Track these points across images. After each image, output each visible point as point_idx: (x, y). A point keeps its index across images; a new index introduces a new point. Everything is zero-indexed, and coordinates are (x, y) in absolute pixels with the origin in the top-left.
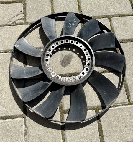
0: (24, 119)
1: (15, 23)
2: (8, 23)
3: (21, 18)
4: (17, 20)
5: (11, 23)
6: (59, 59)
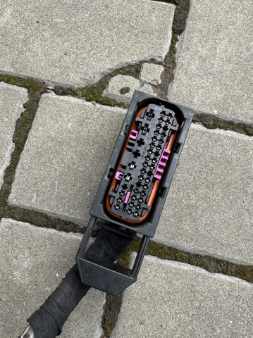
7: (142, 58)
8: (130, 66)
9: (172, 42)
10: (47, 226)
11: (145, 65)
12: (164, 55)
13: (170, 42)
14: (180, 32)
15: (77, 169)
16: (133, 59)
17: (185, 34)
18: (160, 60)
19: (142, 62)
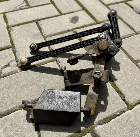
0: (55, 62)
1: (21, 8)
2: (15, 10)
3: (24, 5)
4: (22, 7)
5: (17, 9)
6: (68, 20)
7: (8, 62)
9: (15, 56)
10: (2, 117)
11: (10, 63)
12: (14, 59)
14: (16, 53)
15: (4, 96)
16: (6, 64)
17: (17, 52)
18: (14, 60)
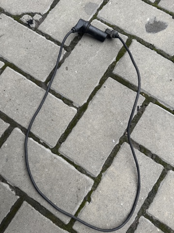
0: (66, 52)
6: (148, 20)
7: (37, 12)
8: (32, 13)
11: (37, 14)
12: (44, 13)
13: (48, 10)
14: (53, 8)
19: (36, 13)
